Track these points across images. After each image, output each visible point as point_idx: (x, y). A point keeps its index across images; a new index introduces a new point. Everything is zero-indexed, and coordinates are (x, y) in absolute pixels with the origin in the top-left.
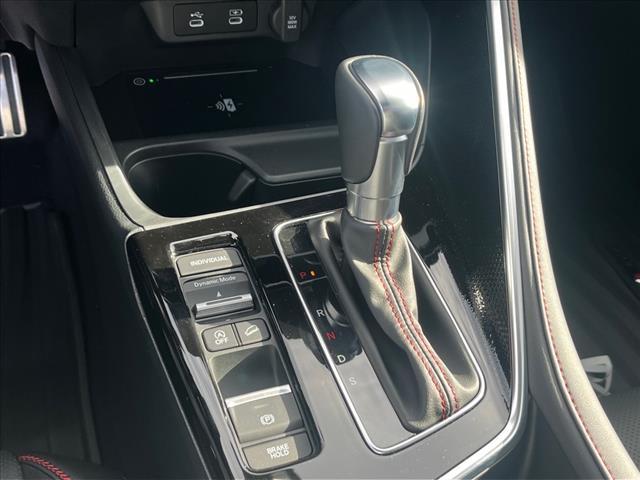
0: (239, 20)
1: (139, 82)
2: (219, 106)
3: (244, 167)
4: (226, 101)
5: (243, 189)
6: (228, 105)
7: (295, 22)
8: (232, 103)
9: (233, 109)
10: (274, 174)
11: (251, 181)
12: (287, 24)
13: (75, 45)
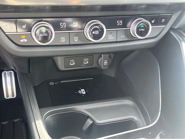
0: (87, 62)
1: (52, 84)
2: (79, 92)
3: (88, 117)
4: (82, 90)
5: (88, 126)
6: (83, 91)
7: (107, 62)
8: (84, 91)
9: (84, 93)
10: (100, 120)
11: (91, 122)
12: (104, 63)
13: (29, 72)
